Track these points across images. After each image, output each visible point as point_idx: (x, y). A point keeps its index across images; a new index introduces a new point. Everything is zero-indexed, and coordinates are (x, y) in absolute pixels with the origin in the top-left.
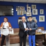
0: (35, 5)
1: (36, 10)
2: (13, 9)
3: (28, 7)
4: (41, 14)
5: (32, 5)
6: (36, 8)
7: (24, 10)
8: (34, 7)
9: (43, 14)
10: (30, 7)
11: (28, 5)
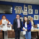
0: (31, 6)
1: (32, 10)
2: (12, 8)
3: (25, 7)
4: (35, 13)
5: (29, 6)
6: (31, 8)
7: (22, 9)
8: (30, 7)
9: (37, 13)
10: (26, 8)
11: (25, 6)
